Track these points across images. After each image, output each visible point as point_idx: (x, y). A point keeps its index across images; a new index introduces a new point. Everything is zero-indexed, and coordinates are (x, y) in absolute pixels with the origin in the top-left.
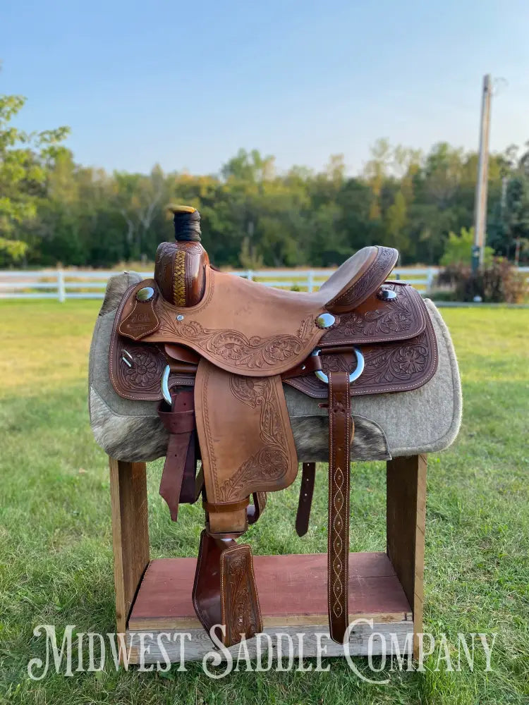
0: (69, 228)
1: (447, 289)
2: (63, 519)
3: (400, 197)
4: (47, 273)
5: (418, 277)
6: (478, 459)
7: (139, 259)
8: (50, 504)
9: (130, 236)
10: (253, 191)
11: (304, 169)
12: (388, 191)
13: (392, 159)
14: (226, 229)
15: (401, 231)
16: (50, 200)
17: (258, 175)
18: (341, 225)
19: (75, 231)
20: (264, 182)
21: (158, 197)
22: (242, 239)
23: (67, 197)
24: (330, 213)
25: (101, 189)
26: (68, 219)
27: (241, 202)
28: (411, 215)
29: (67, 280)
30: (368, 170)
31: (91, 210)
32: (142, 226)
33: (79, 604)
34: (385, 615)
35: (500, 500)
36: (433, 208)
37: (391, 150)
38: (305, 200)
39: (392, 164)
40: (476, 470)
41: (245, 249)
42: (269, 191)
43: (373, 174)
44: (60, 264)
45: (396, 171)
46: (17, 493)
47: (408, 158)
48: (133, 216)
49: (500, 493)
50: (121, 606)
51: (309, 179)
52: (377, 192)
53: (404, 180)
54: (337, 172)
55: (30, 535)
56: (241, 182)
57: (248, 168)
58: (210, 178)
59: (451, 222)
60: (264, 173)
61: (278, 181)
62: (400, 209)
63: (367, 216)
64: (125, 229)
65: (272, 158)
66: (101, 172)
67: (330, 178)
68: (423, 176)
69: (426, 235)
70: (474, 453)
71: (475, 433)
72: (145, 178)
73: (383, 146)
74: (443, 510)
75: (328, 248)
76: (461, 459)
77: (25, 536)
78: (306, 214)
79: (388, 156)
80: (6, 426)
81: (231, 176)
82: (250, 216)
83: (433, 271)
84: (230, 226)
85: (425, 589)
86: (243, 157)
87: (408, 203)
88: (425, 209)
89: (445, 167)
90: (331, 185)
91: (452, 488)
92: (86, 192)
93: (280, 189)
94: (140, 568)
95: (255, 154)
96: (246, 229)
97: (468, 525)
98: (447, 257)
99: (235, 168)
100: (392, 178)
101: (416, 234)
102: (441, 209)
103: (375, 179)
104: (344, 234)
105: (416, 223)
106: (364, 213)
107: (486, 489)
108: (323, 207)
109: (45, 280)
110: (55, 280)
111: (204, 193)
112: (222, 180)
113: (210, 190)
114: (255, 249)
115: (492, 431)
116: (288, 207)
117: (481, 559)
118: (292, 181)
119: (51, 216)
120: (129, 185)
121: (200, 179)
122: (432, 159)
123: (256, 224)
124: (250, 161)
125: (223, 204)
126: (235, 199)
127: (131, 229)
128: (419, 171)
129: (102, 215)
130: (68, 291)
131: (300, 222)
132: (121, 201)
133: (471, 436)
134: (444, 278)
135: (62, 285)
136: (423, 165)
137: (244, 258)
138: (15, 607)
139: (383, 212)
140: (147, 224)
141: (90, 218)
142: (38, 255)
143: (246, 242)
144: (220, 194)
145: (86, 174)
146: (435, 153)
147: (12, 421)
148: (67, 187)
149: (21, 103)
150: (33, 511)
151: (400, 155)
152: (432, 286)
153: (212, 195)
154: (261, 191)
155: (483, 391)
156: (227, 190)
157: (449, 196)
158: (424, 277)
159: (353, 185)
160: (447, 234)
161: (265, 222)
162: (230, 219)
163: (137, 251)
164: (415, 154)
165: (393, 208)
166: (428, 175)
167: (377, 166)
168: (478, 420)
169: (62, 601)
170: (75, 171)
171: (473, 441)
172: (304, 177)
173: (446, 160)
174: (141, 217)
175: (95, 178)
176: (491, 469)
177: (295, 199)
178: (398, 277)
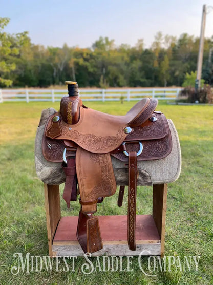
0: (30, 71)
1: (185, 97)
2: (28, 198)
3: (166, 58)
4: (21, 90)
5: (173, 92)
6: (192, 174)
7: (58, 84)
8: (23, 192)
9: (55, 74)
10: (105, 55)
11: (126, 45)
12: (162, 54)
13: (164, 41)
14: (94, 71)
15: (167, 71)
16: (22, 59)
17: (107, 48)
18: (142, 69)
19: (32, 72)
20: (110, 51)
21: (66, 58)
22: (100, 75)
23: (29, 58)
24: (137, 64)
25: (43, 55)
26: (29, 67)
27: (100, 59)
28: (171, 65)
29: (29, 93)
30: (153, 45)
31: (39, 64)
32: (59, 70)
33: (35, 233)
34: (150, 241)
35: (198, 192)
36: (181, 62)
37: (163, 37)
38: (127, 58)
39: (164, 43)
40: (190, 179)
41: (102, 80)
42: (112, 55)
43: (155, 48)
44: (26, 86)
45: (165, 46)
46: (10, 187)
47: (170, 40)
48: (56, 65)
49: (199, 189)
50: (50, 237)
51: (129, 50)
52: (157, 55)
53: (169, 50)
54: (141, 46)
55: (16, 204)
56: (100, 51)
57: (103, 45)
58: (88, 49)
59: (187, 68)
60: (110, 47)
61: (116, 50)
62: (166, 63)
63: (153, 65)
64: (53, 71)
65: (113, 41)
66: (42, 47)
67: (137, 49)
68: (177, 48)
69: (177, 73)
70: (190, 171)
71: (191, 163)
72: (60, 49)
73: (160, 35)
74: (177, 196)
75: (137, 79)
76: (184, 174)
77: (14, 205)
78: (127, 64)
79: (162, 39)
80: (6, 158)
81: (96, 48)
82: (104, 65)
83: (179, 90)
84: (96, 70)
85: (167, 229)
86: (101, 40)
87: (170, 60)
88: (176, 62)
89: (186, 44)
90: (137, 52)
91: (180, 186)
92: (36, 56)
93: (116, 55)
94: (57, 221)
95: (107, 39)
96: (102, 71)
97: (186, 202)
98: (185, 83)
99: (97, 45)
100: (164, 49)
101: (173, 73)
102: (184, 63)
103: (156, 49)
104: (143, 73)
105: (173, 69)
106: (151, 64)
107: (194, 187)
108: (134, 61)
109: (20, 93)
110: (25, 93)
111: (85, 56)
112: (92, 50)
113: (87, 54)
114: (105, 80)
115: (198, 162)
116: (119, 61)
117: (189, 216)
118: (121, 50)
119: (23, 66)
120: (54, 52)
121: (83, 50)
122: (180, 41)
123: (106, 69)
124: (104, 42)
125: (93, 60)
126: (98, 58)
127: (55, 71)
128: (175, 46)
129: (43, 65)
130: (30, 98)
131: (125, 68)
132: (51, 59)
133: (190, 164)
134: (183, 93)
135: (27, 96)
136: (176, 43)
137: (101, 84)
138: (11, 234)
139: (159, 64)
140: (62, 69)
141: (38, 67)
142: (18, 82)
143: (102, 77)
144: (91, 56)
145: (36, 47)
146: (182, 37)
147: (8, 156)
148: (29, 54)
149: (8, 21)
150: (17, 195)
151: (167, 39)
152: (179, 96)
153: (88, 57)
154: (109, 55)
155: (196, 144)
156: (94, 54)
157: (187, 57)
158: (176, 92)
159: (147, 52)
160: (185, 73)
161: (110, 68)
162: (96, 66)
163: (57, 80)
164: (174, 39)
165: (163, 62)
166: (179, 48)
167: (157, 44)
168: (193, 157)
169: (28, 232)
170: (32, 46)
171: (190, 166)
172: (126, 49)
173: (187, 41)
174: (59, 66)
175: (40, 49)
176: (196, 179)
177: (123, 58)
178: (165, 92)
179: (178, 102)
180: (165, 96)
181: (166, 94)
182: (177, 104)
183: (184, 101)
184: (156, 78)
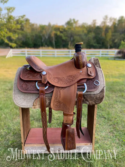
0: (29, 38)
1: (120, 55)
2: (17, 113)
3: (110, 31)
4: (23, 50)
5: (113, 52)
6: (117, 103)
7: (45, 46)
8: (15, 109)
9: (43, 41)
10: (73, 29)
11: (85, 24)
12: (107, 29)
13: (109, 21)
14: (66, 39)
15: (110, 40)
16: (24, 31)
17: (74, 25)
18: (95, 38)
19: (30, 39)
20: (76, 27)
21: (50, 31)
22: (69, 41)
23: (28, 30)
24: (92, 35)
25: (36, 29)
26: (29, 36)
27: (70, 32)
28: (113, 36)
29: (28, 51)
30: (102, 23)
31: (34, 34)
32: (45, 38)
35: (120, 115)
36: (119, 34)
37: (108, 18)
38: (86, 31)
39: (109, 22)
40: (116, 106)
41: (70, 44)
42: (77, 29)
43: (103, 25)
44: (26, 47)
45: (109, 24)
46: (8, 106)
47: (113, 21)
48: (44, 36)
49: (121, 112)
52: (104, 30)
53: (112, 26)
54: (94, 24)
56: (70, 27)
57: (72, 23)
58: (63, 26)
59: (123, 37)
60: (76, 24)
61: (79, 27)
62: (110, 34)
63: (101, 36)
64: (42, 39)
65: (78, 21)
66: (36, 25)
67: (92, 26)
68: (116, 25)
69: (116, 41)
70: (117, 101)
71: (118, 96)
72: (47, 26)
73: (106, 17)
74: (106, 116)
75: (91, 44)
76: (113, 103)
77: (8, 116)
78: (86, 35)
79: (108, 20)
80: (9, 89)
81: (67, 25)
82: (72, 36)
83: (116, 51)
86: (70, 20)
87: (112, 32)
88: (116, 34)
89: (122, 22)
90: (92, 28)
91: (109, 110)
92: (33, 30)
93: (80, 29)
94: (28, 131)
95: (74, 20)
96: (71, 39)
97: (111, 120)
98: (121, 47)
99: (69, 23)
100: (108, 26)
101: (113, 41)
102: (121, 34)
103: (104, 26)
104: (95, 40)
105: (114, 38)
106: (100, 35)
107: (117, 111)
108: (90, 33)
109: (22, 51)
110: (25, 51)
111: (61, 30)
112: (65, 26)
113: (62, 29)
114: (72, 44)
115: (122, 95)
116: (81, 33)
117: (112, 129)
118: (83, 26)
119: (25, 36)
120: (43, 28)
121: (60, 26)
122: (119, 21)
124: (72, 21)
125: (65, 33)
126: (68, 31)
128: (116, 24)
129: (36, 35)
130: (28, 54)
131: (84, 37)
132: (41, 32)
133: (117, 97)
134: (119, 53)
135: (26, 53)
136: (117, 22)
137: (69, 46)
138: (3, 134)
139: (105, 35)
140: (47, 37)
141: (33, 36)
142: (22, 45)
144: (65, 30)
145: (33, 25)
146: (120, 19)
147: (10, 87)
148: (28, 28)
149: (14, 9)
150: (11, 111)
151: (111, 19)
152: (116, 54)
153: (63, 30)
154: (75, 29)
155: (123, 85)
156: (67, 29)
157: (123, 30)
158: (114, 52)
159: (98, 28)
160: (121, 40)
161: (75, 37)
162: (67, 36)
163: (44, 44)
164: (115, 19)
165: (108, 34)
166: (118, 25)
167: (104, 23)
168: (119, 92)
169: (13, 133)
170: (30, 24)
171: (117, 98)
172: (86, 26)
175: (35, 26)
176: (120, 106)
177: (83, 31)
178: (108, 52)
179: (115, 58)
180: (108, 54)
181: (109, 53)
182: (115, 60)
183: (119, 58)
184: (103, 43)
